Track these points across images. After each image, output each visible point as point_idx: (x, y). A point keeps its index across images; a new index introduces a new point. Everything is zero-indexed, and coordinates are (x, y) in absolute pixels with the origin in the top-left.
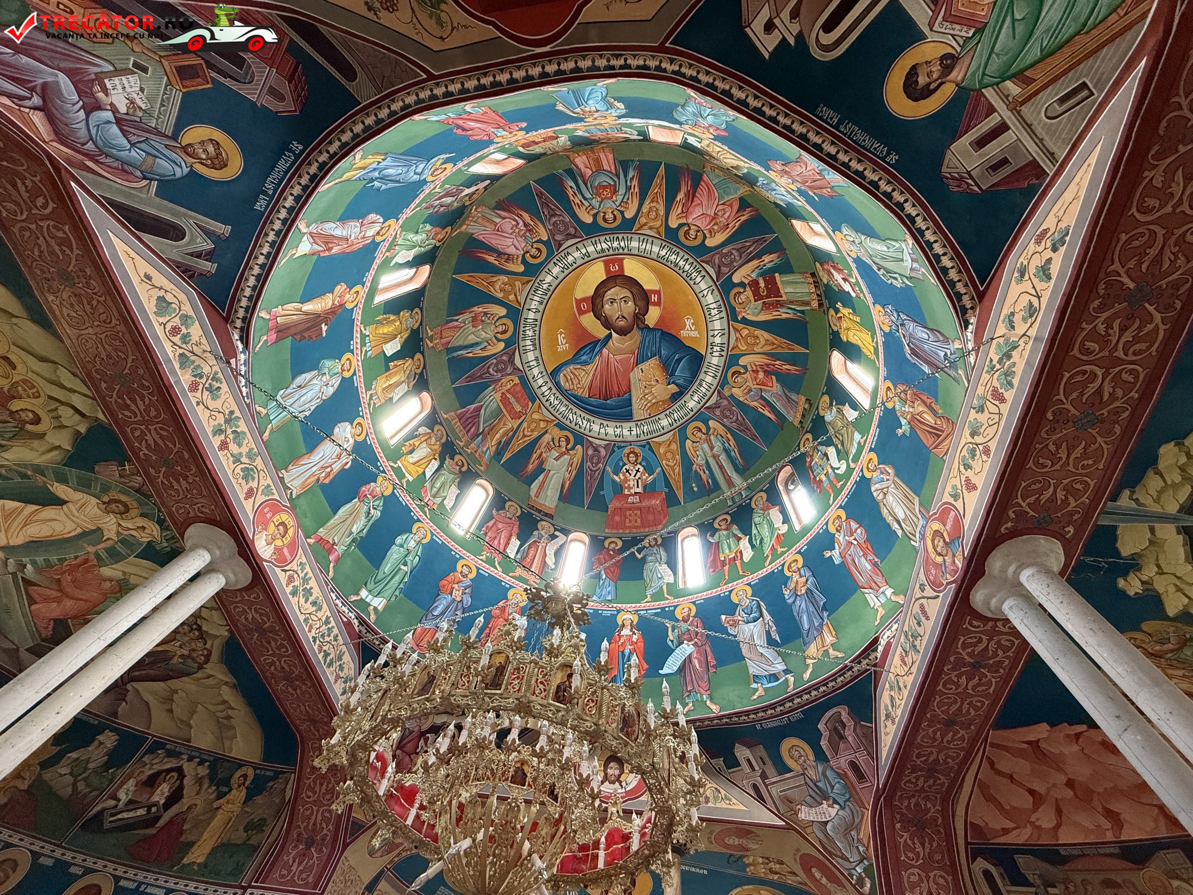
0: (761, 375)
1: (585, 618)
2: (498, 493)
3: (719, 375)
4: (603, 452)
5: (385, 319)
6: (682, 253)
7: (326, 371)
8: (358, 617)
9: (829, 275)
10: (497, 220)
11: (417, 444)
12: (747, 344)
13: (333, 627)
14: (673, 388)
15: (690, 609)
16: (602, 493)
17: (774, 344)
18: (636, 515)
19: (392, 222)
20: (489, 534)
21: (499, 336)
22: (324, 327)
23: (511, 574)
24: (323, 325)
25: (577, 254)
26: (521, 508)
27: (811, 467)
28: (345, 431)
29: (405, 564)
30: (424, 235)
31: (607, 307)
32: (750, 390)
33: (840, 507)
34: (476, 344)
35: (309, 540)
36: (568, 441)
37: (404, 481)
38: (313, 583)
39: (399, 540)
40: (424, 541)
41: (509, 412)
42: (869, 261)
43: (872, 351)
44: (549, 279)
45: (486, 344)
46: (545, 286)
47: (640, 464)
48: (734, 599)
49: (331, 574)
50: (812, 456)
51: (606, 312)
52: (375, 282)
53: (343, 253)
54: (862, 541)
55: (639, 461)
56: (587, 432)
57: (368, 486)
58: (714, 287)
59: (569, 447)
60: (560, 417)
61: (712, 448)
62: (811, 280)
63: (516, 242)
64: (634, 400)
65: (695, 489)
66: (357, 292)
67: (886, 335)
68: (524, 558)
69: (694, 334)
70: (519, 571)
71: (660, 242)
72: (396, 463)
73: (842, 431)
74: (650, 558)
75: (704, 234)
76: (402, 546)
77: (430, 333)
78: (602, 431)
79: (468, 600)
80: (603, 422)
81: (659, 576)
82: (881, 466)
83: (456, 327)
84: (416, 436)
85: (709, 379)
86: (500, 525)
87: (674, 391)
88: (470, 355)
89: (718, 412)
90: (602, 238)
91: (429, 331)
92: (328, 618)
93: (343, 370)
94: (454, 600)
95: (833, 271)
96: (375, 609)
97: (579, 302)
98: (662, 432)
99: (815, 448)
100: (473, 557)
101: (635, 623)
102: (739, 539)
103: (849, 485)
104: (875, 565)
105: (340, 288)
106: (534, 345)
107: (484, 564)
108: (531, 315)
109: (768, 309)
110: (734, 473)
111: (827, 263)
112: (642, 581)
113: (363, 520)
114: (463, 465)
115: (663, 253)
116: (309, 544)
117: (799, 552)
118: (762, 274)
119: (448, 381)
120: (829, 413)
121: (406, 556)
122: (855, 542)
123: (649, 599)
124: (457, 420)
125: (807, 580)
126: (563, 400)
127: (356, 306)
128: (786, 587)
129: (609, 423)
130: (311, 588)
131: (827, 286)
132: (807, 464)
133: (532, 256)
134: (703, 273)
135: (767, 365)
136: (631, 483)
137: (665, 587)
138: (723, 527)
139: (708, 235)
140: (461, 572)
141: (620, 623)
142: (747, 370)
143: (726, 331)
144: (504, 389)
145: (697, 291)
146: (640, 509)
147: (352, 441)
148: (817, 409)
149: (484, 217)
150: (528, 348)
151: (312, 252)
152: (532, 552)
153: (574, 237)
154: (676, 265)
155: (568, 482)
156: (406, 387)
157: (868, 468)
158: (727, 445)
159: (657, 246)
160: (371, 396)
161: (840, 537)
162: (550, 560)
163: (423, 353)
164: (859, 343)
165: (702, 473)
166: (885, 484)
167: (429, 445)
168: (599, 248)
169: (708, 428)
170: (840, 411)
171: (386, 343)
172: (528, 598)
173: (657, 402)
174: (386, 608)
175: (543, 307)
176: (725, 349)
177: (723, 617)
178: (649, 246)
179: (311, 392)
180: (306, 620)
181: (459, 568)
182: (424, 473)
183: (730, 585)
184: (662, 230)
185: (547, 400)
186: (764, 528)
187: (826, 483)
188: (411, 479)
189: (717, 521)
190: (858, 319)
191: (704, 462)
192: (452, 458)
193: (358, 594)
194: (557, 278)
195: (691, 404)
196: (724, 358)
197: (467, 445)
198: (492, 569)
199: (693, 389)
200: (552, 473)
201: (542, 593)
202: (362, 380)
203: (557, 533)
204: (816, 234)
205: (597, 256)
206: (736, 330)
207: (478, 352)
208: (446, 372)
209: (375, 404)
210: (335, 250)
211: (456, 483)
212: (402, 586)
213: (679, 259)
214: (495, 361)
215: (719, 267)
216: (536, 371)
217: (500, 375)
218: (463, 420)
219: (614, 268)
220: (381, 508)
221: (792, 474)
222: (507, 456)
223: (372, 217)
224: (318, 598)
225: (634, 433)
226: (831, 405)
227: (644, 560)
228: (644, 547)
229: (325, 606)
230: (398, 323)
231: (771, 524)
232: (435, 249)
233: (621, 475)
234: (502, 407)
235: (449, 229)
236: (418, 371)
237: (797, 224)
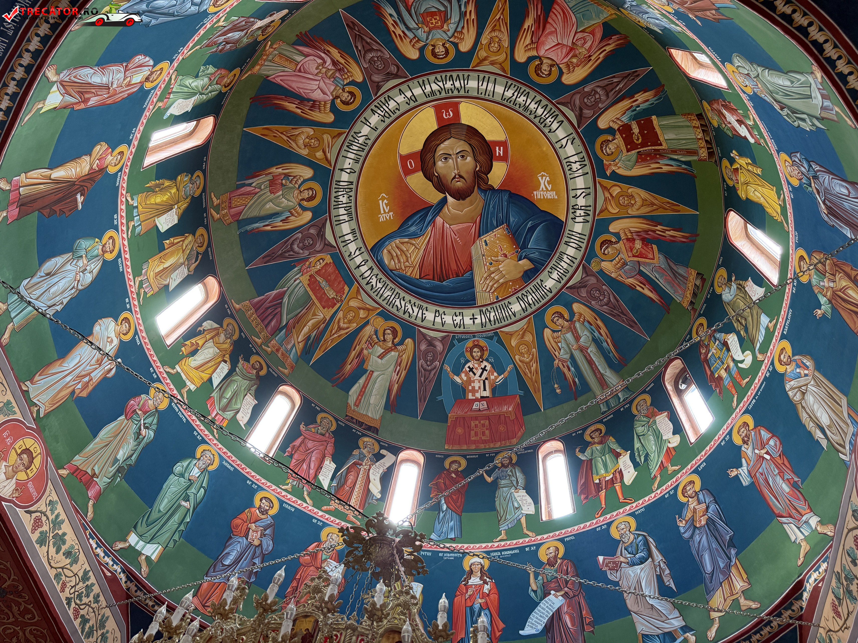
0: (638, 245)
1: (420, 565)
2: (306, 402)
3: (584, 246)
4: (439, 347)
5: (158, 186)
6: (532, 94)
7: (83, 253)
8: (126, 570)
9: (719, 116)
10: (299, 58)
11: (200, 343)
12: (619, 205)
13: (93, 585)
14: (525, 264)
15: (557, 549)
16: (439, 398)
17: (653, 204)
18: (483, 425)
19: (165, 65)
20: (296, 456)
21: (305, 203)
22: (80, 199)
23: (325, 508)
24: (78, 196)
25: (400, 99)
26: (337, 420)
27: (707, 361)
28: (107, 328)
29: (187, 499)
30: (206, 80)
31: (440, 164)
32: (625, 264)
33: (747, 411)
34: (275, 215)
35: (62, 472)
36: (395, 333)
37: (184, 391)
38: (66, 528)
39: (178, 468)
40: (211, 468)
41: (320, 300)
42: (769, 99)
43: (779, 210)
44: (365, 130)
45: (288, 214)
46: (361, 140)
47: (487, 360)
48: (615, 534)
49: (90, 514)
50: (707, 347)
51: (439, 171)
52: (145, 139)
53: (103, 104)
54: (776, 455)
55: (485, 357)
56: (419, 322)
57: (137, 399)
58: (574, 135)
59: (397, 340)
60: (384, 303)
61: (577, 338)
62: (697, 123)
63: (322, 84)
64: (477, 279)
65: (558, 391)
66: (121, 153)
67: (795, 190)
68: (340, 487)
69: (551, 195)
70: (334, 505)
71: (504, 80)
72: (174, 368)
73: (745, 314)
74: (503, 482)
75: (560, 69)
76: (182, 475)
77: (216, 202)
78: (438, 320)
79: (268, 544)
80: (438, 308)
81: (516, 505)
82: (796, 357)
83: (248, 193)
84: (200, 333)
85: (571, 251)
86: (310, 444)
87: (526, 268)
88: (269, 228)
89: (584, 293)
90: (432, 78)
91: (214, 199)
92: (86, 573)
93: (104, 252)
94: (251, 544)
95: (724, 112)
96: (148, 559)
97: (404, 159)
98: (514, 319)
99: (712, 337)
100: (274, 487)
101: (486, 568)
102: (618, 455)
103: (757, 381)
104: (794, 486)
105: (99, 149)
106: (349, 214)
107: (289, 496)
108: (345, 177)
109: (644, 160)
110: (608, 370)
111: (716, 101)
112: (494, 513)
113: (132, 443)
114: (261, 368)
115: (509, 94)
116: (60, 476)
117: (696, 471)
118: (634, 118)
119: (240, 262)
120: (727, 290)
121: (188, 488)
122: (768, 457)
123: (503, 536)
124: (253, 310)
125: (708, 508)
126: (388, 282)
127: (121, 170)
128: (680, 516)
129: (446, 310)
130: (64, 534)
131: (718, 130)
132: (702, 357)
133: (344, 103)
134: (561, 118)
135: (646, 231)
136: (476, 385)
137: (523, 520)
138: (596, 440)
139: (565, 70)
140: (260, 508)
141: (467, 568)
142: (619, 238)
143: (592, 190)
144: (313, 270)
145: (554, 141)
146: (488, 417)
147: (116, 342)
148: (712, 285)
149: (281, 55)
150: (341, 218)
151: (63, 104)
152: (351, 478)
153: (396, 76)
154: (526, 108)
155: (396, 386)
156: (186, 271)
157: (780, 361)
158: (596, 334)
159: (501, 84)
160: (141, 283)
161: (748, 450)
162: (375, 488)
163: (207, 228)
164: (762, 201)
165: (566, 370)
166: (802, 381)
167: (216, 343)
168: (428, 89)
169: (572, 314)
170: (741, 288)
171: (159, 215)
172: (344, 540)
173: (506, 283)
174: (162, 557)
175: (359, 165)
176: (591, 213)
177: (601, 558)
178: (490, 86)
179: (63, 281)
180: (57, 576)
181: (257, 502)
182: (210, 380)
183: (608, 516)
184: (507, 66)
185: (368, 283)
186: (649, 440)
187: (726, 382)
188: (193, 387)
189: (588, 432)
190: (759, 171)
191: (567, 356)
192: (247, 359)
193: (125, 540)
194: (375, 129)
195: (549, 284)
196: (589, 225)
197: (267, 342)
198: (299, 502)
199: (551, 265)
200: (375, 374)
201: (364, 533)
202: (129, 263)
203: (383, 452)
204: (701, 65)
205: (426, 100)
206: (604, 188)
207: (279, 225)
208: (237, 249)
209: (145, 293)
210: (93, 101)
211: (253, 392)
212: (182, 527)
213: (529, 101)
214: (300, 235)
215: (581, 109)
216: (352, 247)
217: (307, 253)
218: (261, 311)
219: (448, 115)
220: (154, 427)
221: (683, 371)
222: (318, 354)
223: (140, 59)
224: (72, 547)
225: (478, 321)
226: (730, 280)
227: (495, 485)
228: (495, 467)
229: (82, 557)
230: (174, 190)
231: (658, 435)
232: (221, 96)
233: (463, 375)
234: (311, 293)
235: (237, 71)
236: (201, 250)
237: (678, 55)
